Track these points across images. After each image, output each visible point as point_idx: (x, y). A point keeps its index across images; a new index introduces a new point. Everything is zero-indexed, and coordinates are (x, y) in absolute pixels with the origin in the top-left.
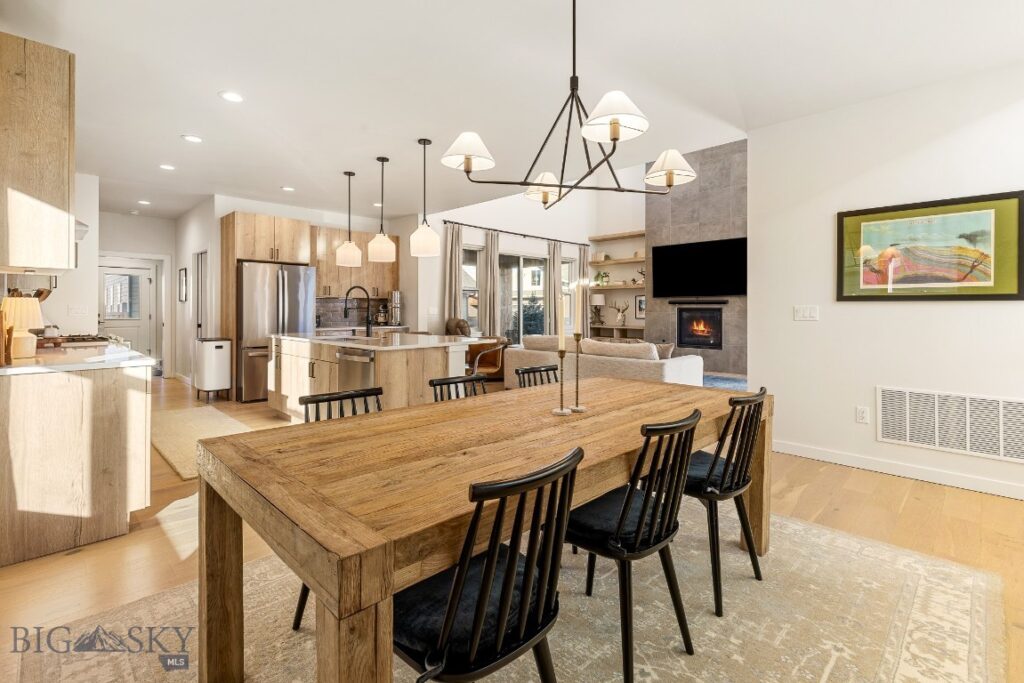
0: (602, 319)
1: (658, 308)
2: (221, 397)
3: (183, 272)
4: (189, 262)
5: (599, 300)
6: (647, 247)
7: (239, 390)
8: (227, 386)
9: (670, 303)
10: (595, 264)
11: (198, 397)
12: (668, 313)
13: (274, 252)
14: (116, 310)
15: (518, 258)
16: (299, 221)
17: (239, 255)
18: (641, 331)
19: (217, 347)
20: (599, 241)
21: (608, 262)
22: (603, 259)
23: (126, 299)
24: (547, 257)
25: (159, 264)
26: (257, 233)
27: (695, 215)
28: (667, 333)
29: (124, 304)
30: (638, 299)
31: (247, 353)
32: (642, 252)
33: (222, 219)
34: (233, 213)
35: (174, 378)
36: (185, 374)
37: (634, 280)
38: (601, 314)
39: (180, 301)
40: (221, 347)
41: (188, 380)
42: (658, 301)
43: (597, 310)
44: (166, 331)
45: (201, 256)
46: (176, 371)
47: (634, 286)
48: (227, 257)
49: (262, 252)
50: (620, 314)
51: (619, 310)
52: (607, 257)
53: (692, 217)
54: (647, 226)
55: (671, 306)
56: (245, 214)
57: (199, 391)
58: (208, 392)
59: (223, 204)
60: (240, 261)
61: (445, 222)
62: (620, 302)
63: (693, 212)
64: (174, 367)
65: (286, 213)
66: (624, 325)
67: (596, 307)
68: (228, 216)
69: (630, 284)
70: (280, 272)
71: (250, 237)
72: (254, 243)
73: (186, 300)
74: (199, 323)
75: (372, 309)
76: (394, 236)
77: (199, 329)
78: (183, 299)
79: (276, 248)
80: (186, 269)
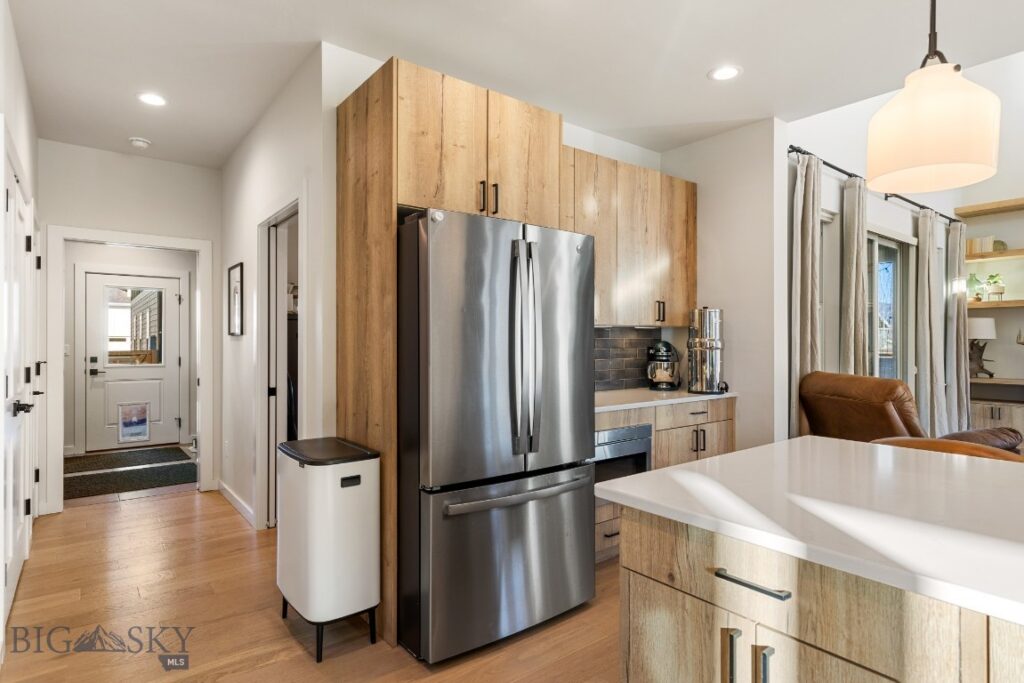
3: (236, 272)
4: (248, 245)
5: (983, 328)
8: (371, 602)
13: (487, 193)
17: (404, 193)
19: (346, 481)
22: (990, 249)
33: (341, 107)
34: (385, 68)
35: (219, 493)
39: (231, 334)
40: (355, 480)
43: (977, 348)
44: (204, 394)
45: (284, 225)
46: (222, 478)
52: (1001, 246)
56: (418, 71)
58: (320, 625)
64: (219, 471)
67: (976, 341)
68: (367, 85)
71: (431, 140)
72: (440, 169)
73: (242, 333)
74: (272, 385)
75: (631, 351)
76: (687, 183)
77: (272, 398)
78: (237, 331)
79: (496, 186)
80: (241, 265)
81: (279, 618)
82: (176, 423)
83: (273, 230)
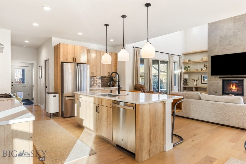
0: (187, 84)
1: (213, 80)
2: (55, 115)
3: (40, 68)
4: (42, 64)
5: (186, 76)
6: (208, 56)
7: (62, 113)
8: (58, 111)
9: (219, 78)
10: (185, 63)
11: (47, 115)
12: (218, 82)
13: (74, 59)
14: (19, 81)
15: (158, 61)
16: (83, 47)
17: (62, 60)
18: (206, 88)
19: (54, 96)
20: (186, 55)
21: (190, 62)
22: (188, 61)
23: (22, 77)
24: (168, 60)
25: (32, 65)
26: (68, 51)
27: (231, 43)
28: (218, 90)
29: (21, 78)
30: (203, 76)
31: (65, 99)
32: (206, 58)
33: (55, 47)
34: (59, 44)
35: (37, 105)
36: (41, 104)
37: (201, 69)
38: (187, 82)
39: (39, 78)
40: (55, 96)
41: (43, 107)
42: (214, 77)
43: (186, 80)
44: (35, 88)
46: (38, 103)
47: (202, 71)
48: (57, 61)
49: (70, 59)
50: (195, 82)
51: (195, 81)
52: (189, 60)
53: (229, 44)
54: (208, 48)
55: (219, 79)
56: (64, 44)
57: (47, 113)
58: (51, 113)
59: (55, 41)
60: (62, 63)
61: (134, 47)
62: (196, 77)
63: (230, 41)
64: (38, 102)
65: (78, 44)
66: (196, 86)
67: (185, 79)
68: (58, 45)
69: (199, 70)
70: (77, 66)
71: (65, 53)
72: (67, 56)
73: (41, 78)
74: (46, 86)
75: (107, 80)
76: (115, 53)
77: (46, 88)
78: (41, 77)
79: (75, 58)
80: (41, 66)
81: (46, 116)
82: (28, 95)
83: (46, 61)
